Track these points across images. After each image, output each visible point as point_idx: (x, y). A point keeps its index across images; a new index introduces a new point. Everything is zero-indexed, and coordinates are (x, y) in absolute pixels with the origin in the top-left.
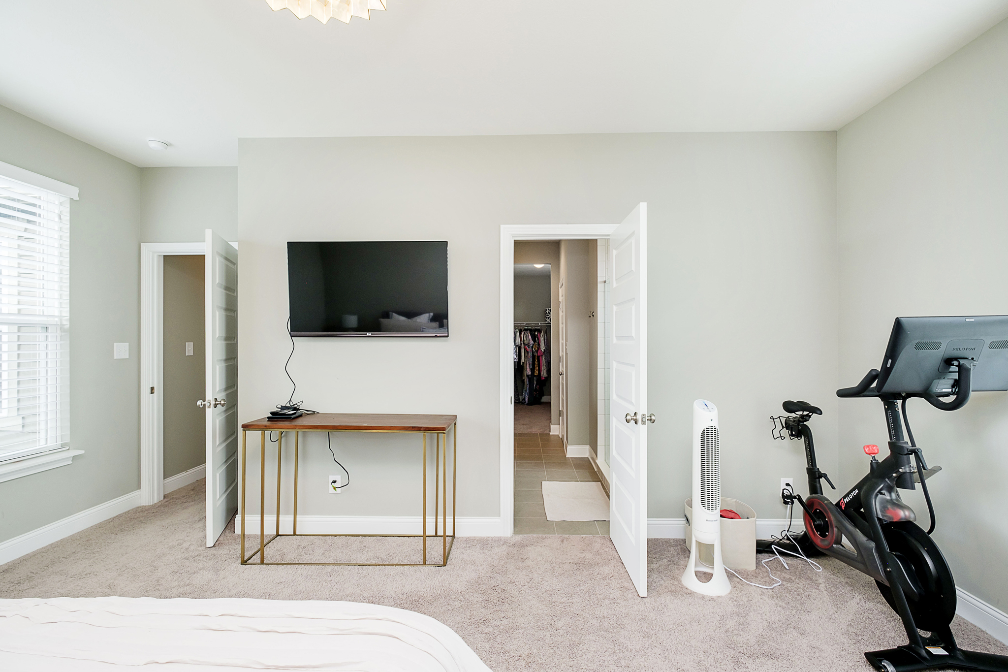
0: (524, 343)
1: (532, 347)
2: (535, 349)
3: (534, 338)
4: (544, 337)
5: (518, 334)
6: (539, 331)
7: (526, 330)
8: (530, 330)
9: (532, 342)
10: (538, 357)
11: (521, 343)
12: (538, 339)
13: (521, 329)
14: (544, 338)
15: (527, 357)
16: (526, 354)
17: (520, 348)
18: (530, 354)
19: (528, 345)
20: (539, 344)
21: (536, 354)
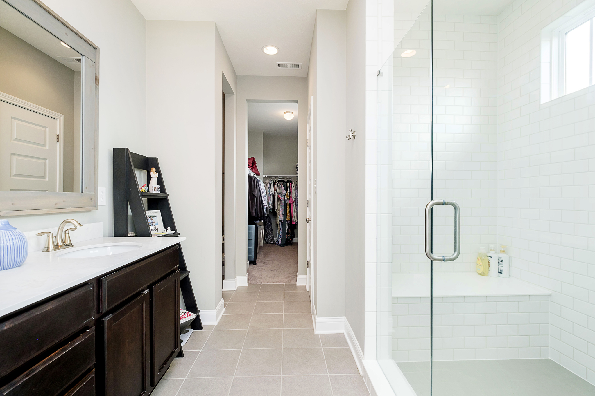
0: (277, 192)
1: (285, 196)
2: (287, 198)
3: (286, 188)
4: (295, 187)
5: (272, 185)
6: (291, 182)
7: (279, 181)
8: (283, 182)
9: (284, 192)
10: (290, 205)
11: (275, 192)
12: (289, 189)
13: (275, 181)
14: (295, 189)
15: (280, 204)
16: (279, 202)
17: (274, 197)
18: (283, 202)
19: (281, 193)
20: (290, 194)
21: (287, 202)
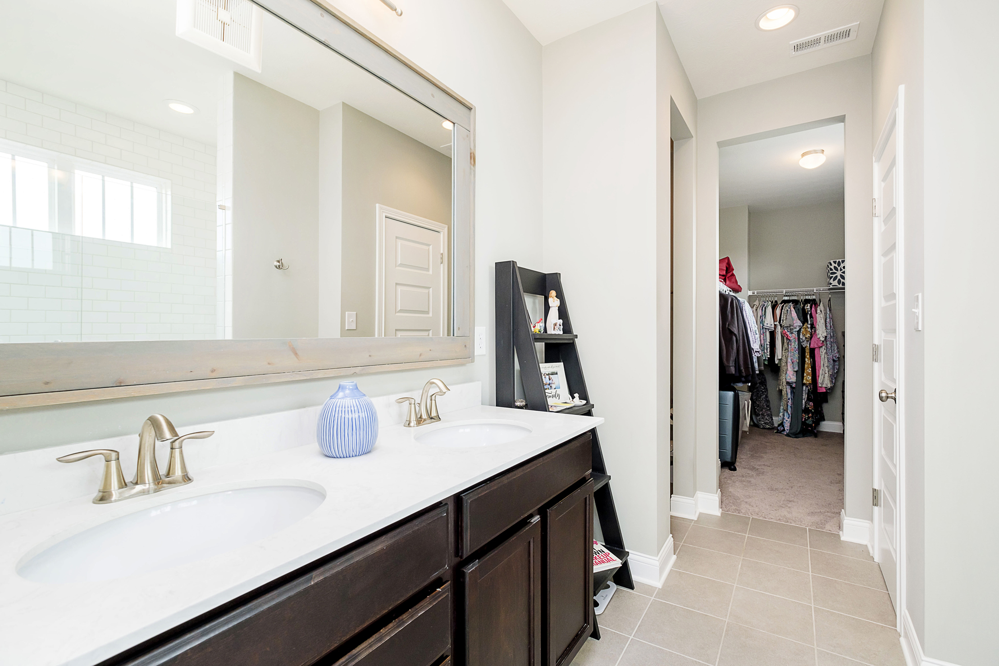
0: (781, 325)
1: (799, 332)
2: (804, 335)
3: (804, 317)
4: (826, 314)
5: (769, 310)
6: (814, 303)
7: (785, 302)
8: (795, 302)
9: (798, 323)
10: (812, 351)
11: (775, 325)
12: (811, 317)
13: (776, 302)
14: (826, 316)
15: (787, 349)
16: (785, 344)
17: (773, 334)
18: (794, 345)
19: (790, 328)
20: (813, 326)
21: (805, 344)
